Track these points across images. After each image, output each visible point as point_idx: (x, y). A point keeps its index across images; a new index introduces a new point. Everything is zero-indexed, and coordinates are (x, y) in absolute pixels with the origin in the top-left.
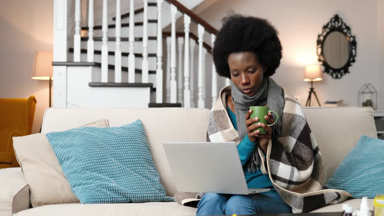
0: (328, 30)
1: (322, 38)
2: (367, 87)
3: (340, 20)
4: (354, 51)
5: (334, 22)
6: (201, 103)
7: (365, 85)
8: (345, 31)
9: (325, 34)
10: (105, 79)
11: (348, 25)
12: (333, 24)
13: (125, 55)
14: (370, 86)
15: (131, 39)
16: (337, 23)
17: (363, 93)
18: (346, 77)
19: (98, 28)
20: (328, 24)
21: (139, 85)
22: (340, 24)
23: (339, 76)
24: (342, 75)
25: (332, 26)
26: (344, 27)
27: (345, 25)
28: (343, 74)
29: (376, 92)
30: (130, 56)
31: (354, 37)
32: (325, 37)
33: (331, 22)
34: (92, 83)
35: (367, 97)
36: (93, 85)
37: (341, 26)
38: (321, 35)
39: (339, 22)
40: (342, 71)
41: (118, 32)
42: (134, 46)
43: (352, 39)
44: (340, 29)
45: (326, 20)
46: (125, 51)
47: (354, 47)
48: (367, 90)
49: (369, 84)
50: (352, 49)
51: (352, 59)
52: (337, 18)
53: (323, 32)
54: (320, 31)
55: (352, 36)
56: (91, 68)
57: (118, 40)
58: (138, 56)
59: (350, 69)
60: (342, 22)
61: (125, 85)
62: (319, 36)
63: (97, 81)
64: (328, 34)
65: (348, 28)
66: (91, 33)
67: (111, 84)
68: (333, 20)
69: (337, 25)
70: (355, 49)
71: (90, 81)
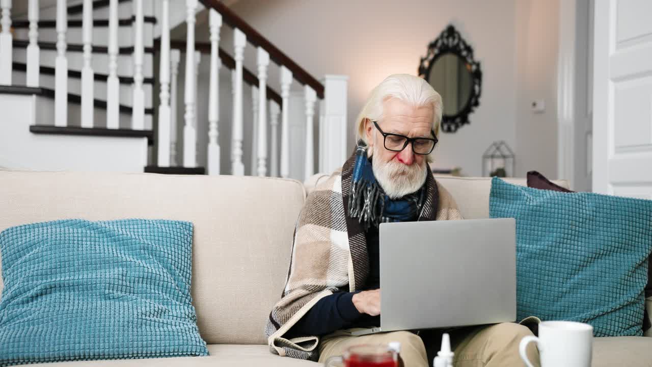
0: (436, 51)
1: (426, 64)
2: (498, 148)
3: (456, 35)
4: (477, 88)
5: (448, 37)
6: (238, 166)
7: (495, 144)
8: (464, 53)
9: (431, 57)
10: (61, 120)
11: (469, 43)
12: (445, 41)
13: (101, 78)
14: (503, 147)
15: (113, 49)
16: (451, 40)
17: (493, 157)
18: (464, 130)
19: (47, 24)
20: (437, 41)
21: (126, 133)
22: (456, 41)
23: (453, 127)
24: (457, 127)
25: (443, 44)
26: (462, 47)
27: (464, 43)
28: (460, 124)
29: (513, 156)
30: (109, 80)
31: (478, 65)
32: (432, 63)
33: (442, 36)
34: (36, 126)
35: (498, 164)
36: (37, 130)
37: (458, 45)
38: (426, 59)
39: (454, 38)
40: (458, 120)
41: (87, 35)
42: (117, 61)
43: (474, 68)
44: (455, 50)
45: (433, 34)
46: (102, 72)
47: (477, 81)
48: (498, 153)
49: (502, 143)
50: (474, 84)
51: (473, 101)
52: (451, 31)
53: (429, 54)
54: (424, 52)
55: (474, 63)
56: (34, 97)
57: (87, 49)
58: (126, 81)
59: (471, 117)
60: (460, 39)
61: (100, 132)
62: (422, 61)
63: (45, 122)
64: (436, 57)
65: (469, 49)
66: (33, 33)
67: (74, 130)
68: (446, 35)
69: (451, 42)
70: (480, 85)
71: (32, 121)
